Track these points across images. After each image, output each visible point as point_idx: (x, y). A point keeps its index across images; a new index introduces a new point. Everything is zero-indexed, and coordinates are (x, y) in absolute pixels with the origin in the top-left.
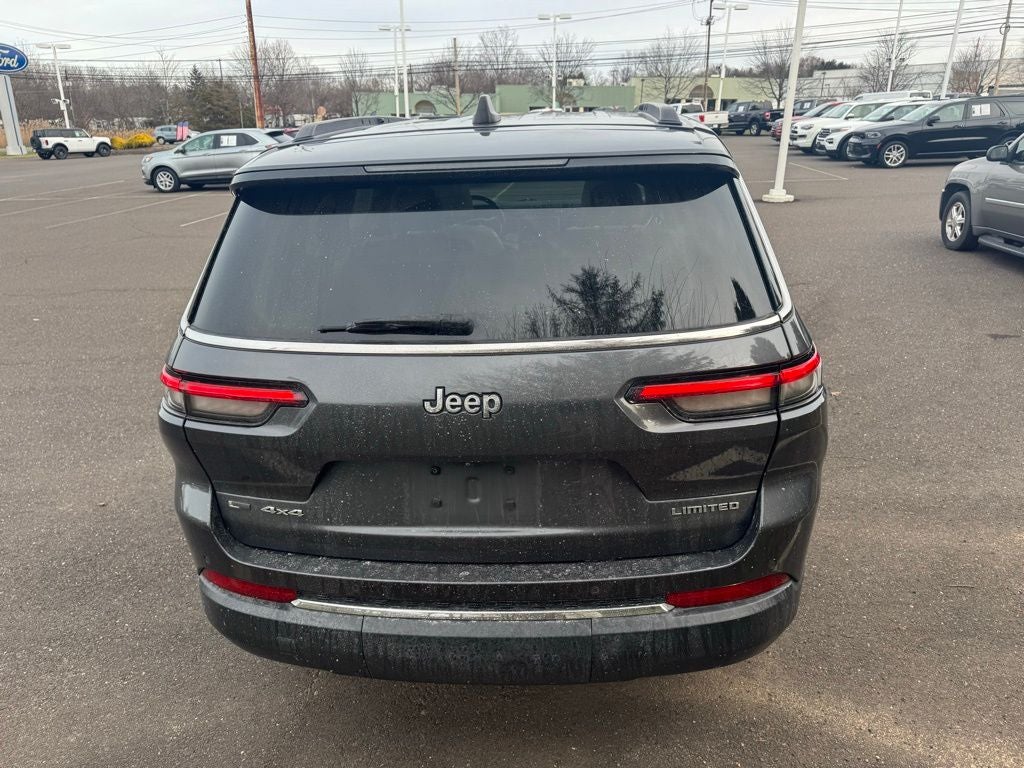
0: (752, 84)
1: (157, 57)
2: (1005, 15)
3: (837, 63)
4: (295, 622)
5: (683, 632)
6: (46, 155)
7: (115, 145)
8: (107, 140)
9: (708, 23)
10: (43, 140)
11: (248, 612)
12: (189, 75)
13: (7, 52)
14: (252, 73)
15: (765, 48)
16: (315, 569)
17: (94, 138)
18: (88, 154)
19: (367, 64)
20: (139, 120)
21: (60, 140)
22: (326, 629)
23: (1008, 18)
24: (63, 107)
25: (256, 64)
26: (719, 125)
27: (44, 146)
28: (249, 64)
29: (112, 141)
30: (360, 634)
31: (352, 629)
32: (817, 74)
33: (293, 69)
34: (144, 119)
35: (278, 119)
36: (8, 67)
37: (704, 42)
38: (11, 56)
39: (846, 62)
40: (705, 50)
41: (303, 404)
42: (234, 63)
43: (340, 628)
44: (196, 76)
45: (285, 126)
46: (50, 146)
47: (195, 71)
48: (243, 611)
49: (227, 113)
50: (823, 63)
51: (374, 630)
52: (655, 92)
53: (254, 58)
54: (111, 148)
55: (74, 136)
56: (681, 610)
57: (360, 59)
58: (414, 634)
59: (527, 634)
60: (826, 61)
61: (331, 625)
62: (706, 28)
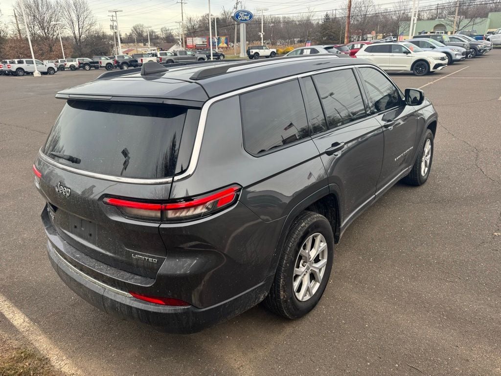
1: (307, 10)
5: (130, 308)
6: (251, 57)
7: (279, 53)
8: (275, 50)
10: (251, 51)
12: (324, 18)
13: (246, 13)
14: (347, 15)
17: (270, 49)
18: (267, 57)
19: (409, 6)
20: (296, 40)
21: (257, 51)
24: (262, 36)
25: (350, 11)
27: (251, 54)
28: (347, 11)
29: (277, 51)
33: (371, 11)
34: (299, 39)
35: (359, 37)
36: (246, 20)
38: (247, 15)
42: (340, 11)
44: (327, 18)
45: (362, 41)
46: (253, 54)
47: (327, 15)
49: (334, 35)
53: (350, 7)
54: (276, 54)
55: (263, 49)
56: (135, 299)
57: (405, 3)
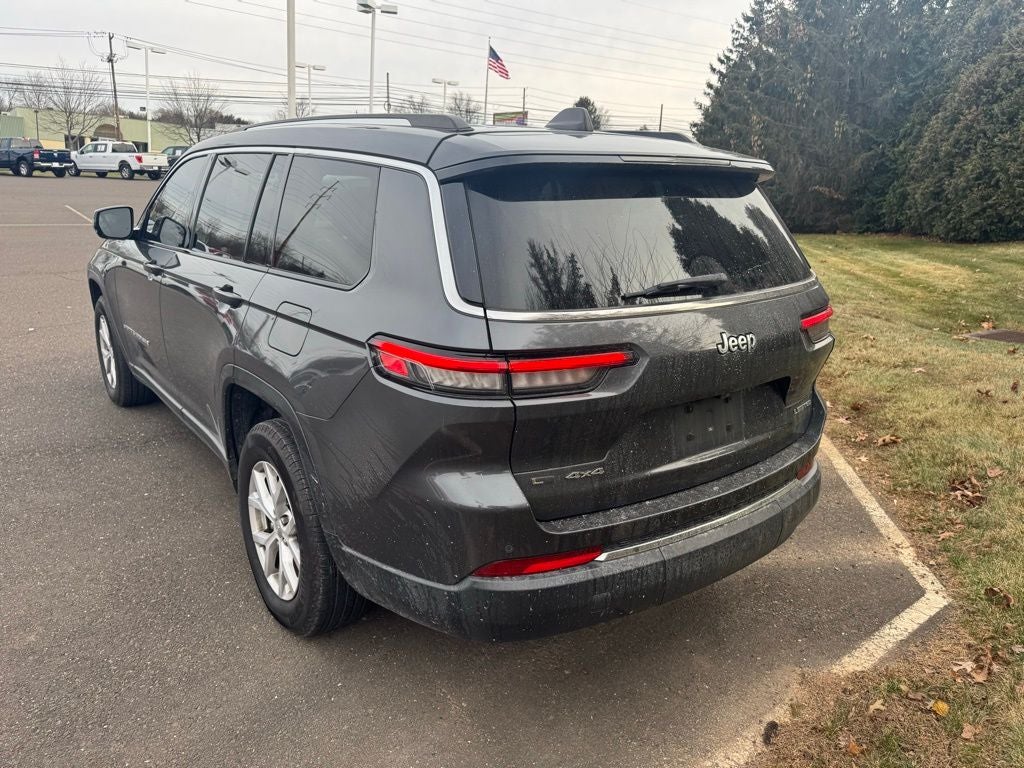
0: (167, 129)
2: (386, 95)
3: (236, 118)
4: (611, 573)
9: (110, 60)
11: (564, 583)
15: (176, 94)
16: (622, 517)
22: (639, 569)
23: (388, 97)
26: (160, 167)
30: (664, 563)
31: (658, 560)
32: (219, 127)
37: (109, 79)
39: (244, 118)
40: (111, 87)
41: (634, 362)
43: (649, 563)
48: (558, 584)
50: (222, 116)
51: (672, 556)
52: (54, 127)
56: (801, 481)
58: (699, 547)
59: (756, 522)
60: (225, 114)
61: (641, 564)
62: (108, 65)
